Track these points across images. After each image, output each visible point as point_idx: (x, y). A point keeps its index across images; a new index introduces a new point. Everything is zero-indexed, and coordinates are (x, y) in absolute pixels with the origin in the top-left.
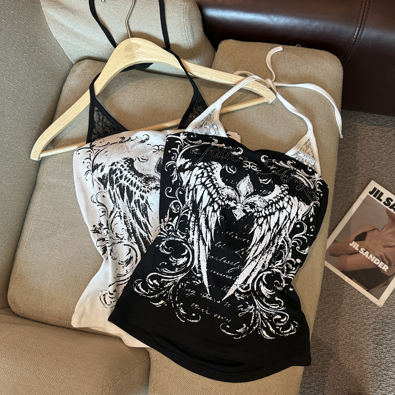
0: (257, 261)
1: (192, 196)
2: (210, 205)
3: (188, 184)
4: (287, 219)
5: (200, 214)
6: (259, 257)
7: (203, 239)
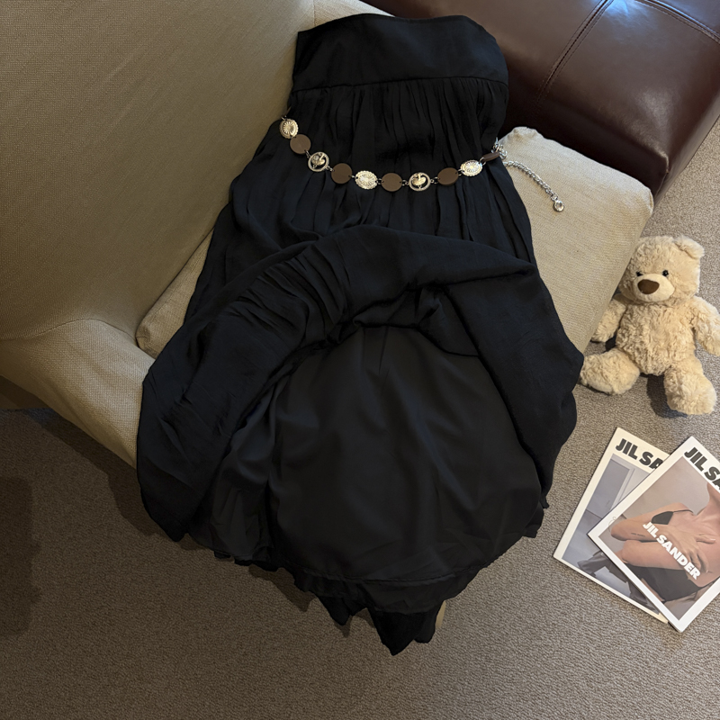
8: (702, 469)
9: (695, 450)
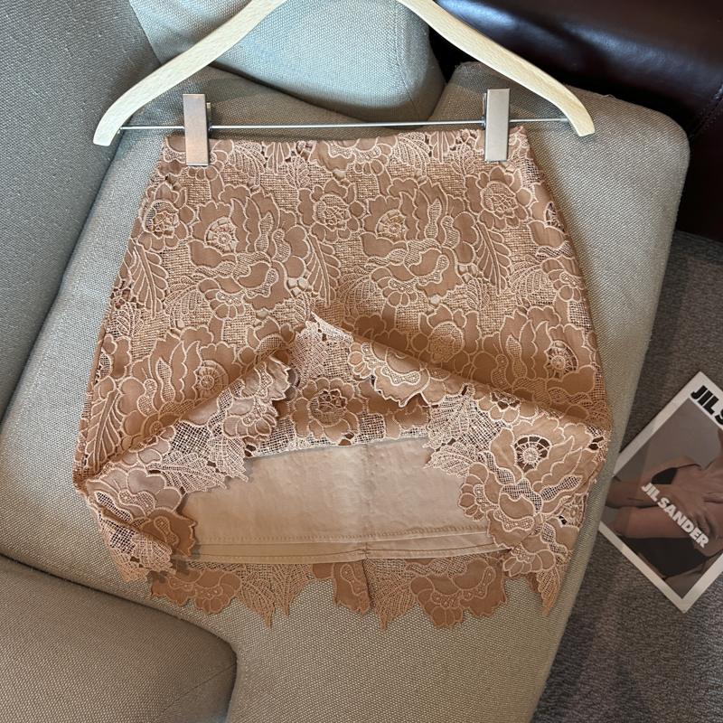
8: (712, 412)
9: (704, 389)
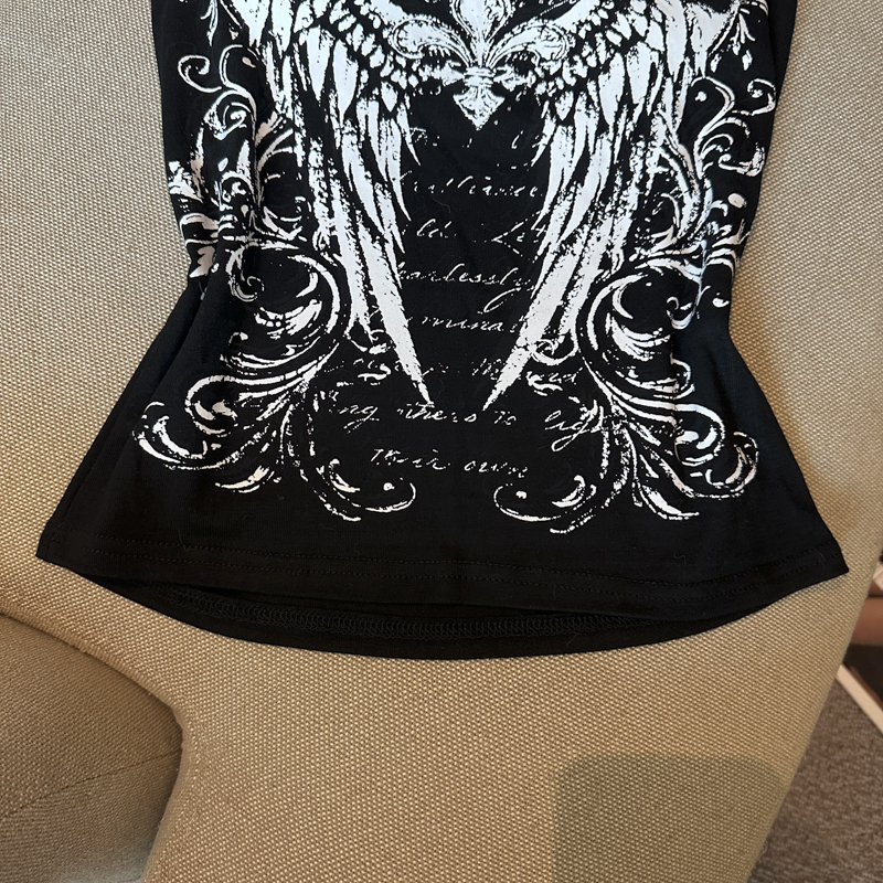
0: (578, 253)
1: (295, 76)
2: (367, 94)
3: (267, 37)
4: (660, 75)
5: (337, 135)
6: (584, 236)
7: (368, 223)
